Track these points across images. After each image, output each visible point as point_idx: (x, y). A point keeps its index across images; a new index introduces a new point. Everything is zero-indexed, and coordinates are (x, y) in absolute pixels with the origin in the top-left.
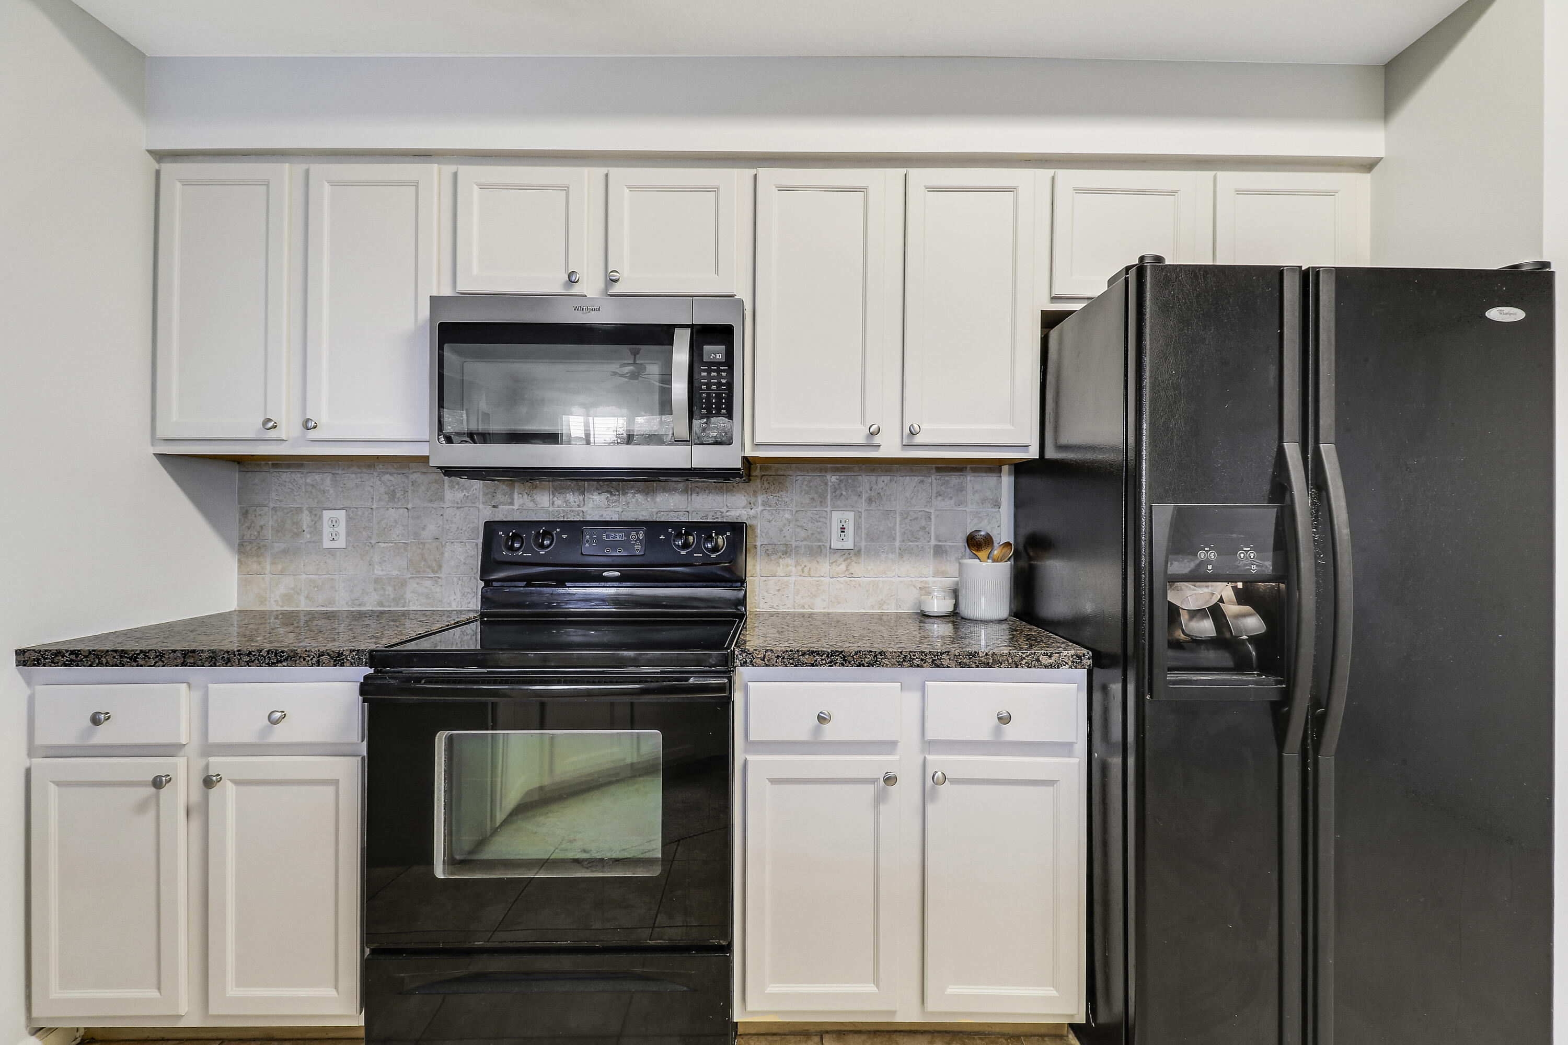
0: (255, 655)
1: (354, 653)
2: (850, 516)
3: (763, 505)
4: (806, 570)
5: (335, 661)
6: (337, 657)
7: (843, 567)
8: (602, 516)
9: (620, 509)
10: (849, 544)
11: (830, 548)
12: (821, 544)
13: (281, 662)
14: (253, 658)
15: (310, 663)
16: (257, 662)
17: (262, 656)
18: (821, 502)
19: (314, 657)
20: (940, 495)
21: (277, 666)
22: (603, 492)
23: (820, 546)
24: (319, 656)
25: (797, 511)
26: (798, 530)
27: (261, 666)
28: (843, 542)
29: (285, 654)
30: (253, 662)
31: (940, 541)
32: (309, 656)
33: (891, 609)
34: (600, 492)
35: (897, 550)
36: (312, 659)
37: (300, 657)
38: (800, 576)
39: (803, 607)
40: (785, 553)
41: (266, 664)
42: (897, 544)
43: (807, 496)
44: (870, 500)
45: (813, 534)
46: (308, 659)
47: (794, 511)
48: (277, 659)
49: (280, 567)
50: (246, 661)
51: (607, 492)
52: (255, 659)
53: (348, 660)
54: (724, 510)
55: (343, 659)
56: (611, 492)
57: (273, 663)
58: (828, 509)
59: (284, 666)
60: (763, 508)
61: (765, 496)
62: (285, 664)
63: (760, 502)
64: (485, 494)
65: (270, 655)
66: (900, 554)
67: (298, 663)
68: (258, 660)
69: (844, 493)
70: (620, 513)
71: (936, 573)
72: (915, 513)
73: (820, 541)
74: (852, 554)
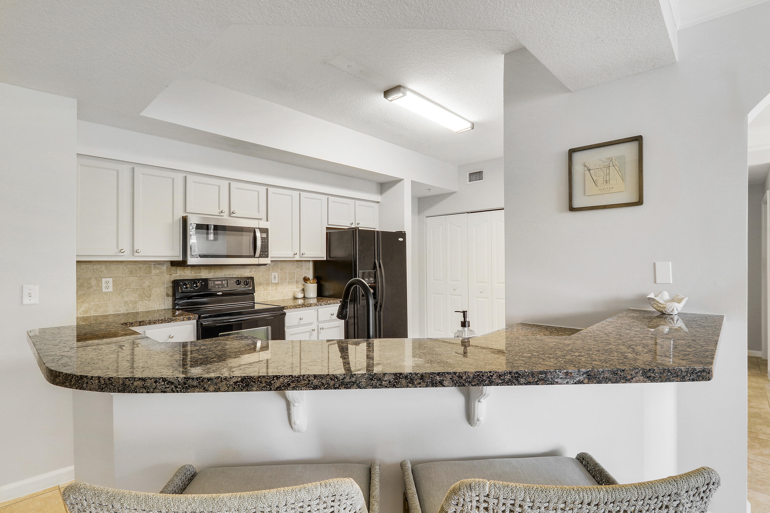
2: (276, 274)
3: (254, 272)
4: (266, 289)
7: (275, 288)
9: (213, 274)
10: (276, 281)
11: (272, 283)
13: (172, 321)
20: (297, 268)
23: (269, 283)
26: (263, 278)
33: (286, 298)
37: (177, 319)
38: (264, 291)
39: (265, 300)
40: (260, 285)
42: (288, 281)
43: (265, 269)
44: (281, 269)
45: (267, 279)
46: (180, 319)
47: (262, 273)
49: (82, 300)
54: (243, 273)
58: (271, 272)
61: (252, 269)
63: (249, 271)
64: (167, 271)
66: (289, 283)
69: (275, 268)
71: (297, 288)
72: (291, 273)
73: (269, 281)
74: (277, 284)
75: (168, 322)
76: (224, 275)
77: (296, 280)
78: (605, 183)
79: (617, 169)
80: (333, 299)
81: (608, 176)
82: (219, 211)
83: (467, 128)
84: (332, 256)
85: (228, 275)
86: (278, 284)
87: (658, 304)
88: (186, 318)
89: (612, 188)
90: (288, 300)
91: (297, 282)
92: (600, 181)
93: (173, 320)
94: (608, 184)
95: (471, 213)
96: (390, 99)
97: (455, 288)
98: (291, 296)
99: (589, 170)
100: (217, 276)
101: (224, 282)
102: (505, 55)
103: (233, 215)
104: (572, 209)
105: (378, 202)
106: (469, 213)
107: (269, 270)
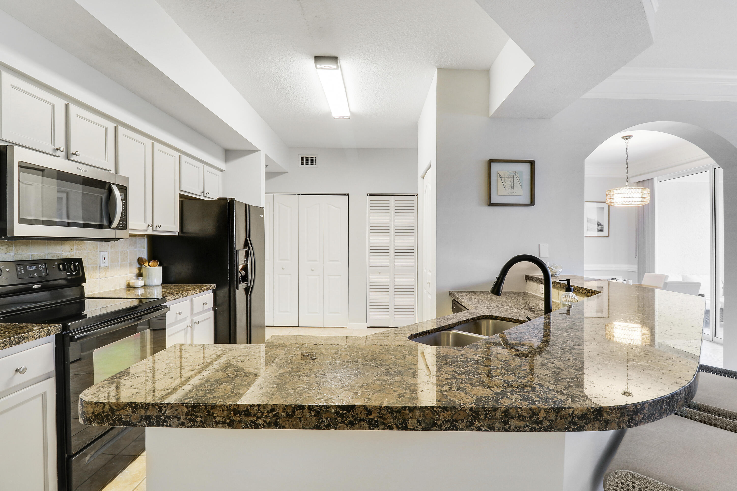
0: (7, 342)
1: (55, 328)
2: (106, 253)
3: (76, 250)
4: (92, 276)
5: (47, 334)
6: (48, 332)
7: (104, 274)
8: (4, 258)
9: (13, 254)
10: (106, 265)
11: (100, 266)
12: (96, 265)
13: (21, 341)
14: (6, 344)
15: (35, 338)
16: (8, 345)
17: (11, 341)
18: (96, 248)
19: (37, 334)
20: (130, 245)
21: (19, 344)
22: (4, 245)
23: (96, 266)
24: (40, 333)
25: (88, 252)
26: (89, 260)
27: (11, 347)
28: (105, 264)
29: (23, 337)
30: (6, 346)
31: (131, 261)
32: (35, 334)
33: (118, 288)
34: (3, 245)
35: (119, 265)
36: (36, 336)
37: (31, 336)
38: (90, 279)
39: (91, 292)
40: (91, 270)
41: (14, 345)
42: (119, 263)
43: (92, 246)
44: (112, 247)
45: (94, 262)
46: (34, 336)
47: (87, 252)
48: (19, 340)
50: (2, 346)
51: (7, 245)
52: (7, 344)
53: (52, 332)
54: (61, 252)
55: (50, 332)
56: (9, 245)
57: (17, 343)
58: (98, 251)
59: (23, 343)
60: (76, 252)
61: (77, 246)
62: (23, 342)
63: (75, 248)
65: (15, 340)
66: (120, 267)
67: (30, 340)
68: (9, 344)
69: (104, 245)
70: (13, 256)
71: (131, 273)
72: (123, 252)
73: (96, 264)
74: (106, 268)
75: (15, 345)
76: (32, 255)
77: (129, 262)
78: (511, 188)
79: (519, 180)
80: (194, 285)
81: (513, 184)
82: (53, 147)
83: (345, 117)
84: (185, 230)
85: (38, 255)
86: (108, 268)
87: (552, 270)
88: (44, 331)
89: (515, 192)
90: (120, 290)
91: (131, 265)
92: (508, 186)
93: (24, 339)
94: (513, 189)
95: (302, 194)
96: (318, 66)
97: (284, 267)
98: (123, 285)
99: (501, 177)
100: (20, 257)
101: (40, 267)
102: (440, 70)
103: (74, 158)
104: (490, 204)
105: (222, 171)
106: (300, 194)
107: (97, 248)
